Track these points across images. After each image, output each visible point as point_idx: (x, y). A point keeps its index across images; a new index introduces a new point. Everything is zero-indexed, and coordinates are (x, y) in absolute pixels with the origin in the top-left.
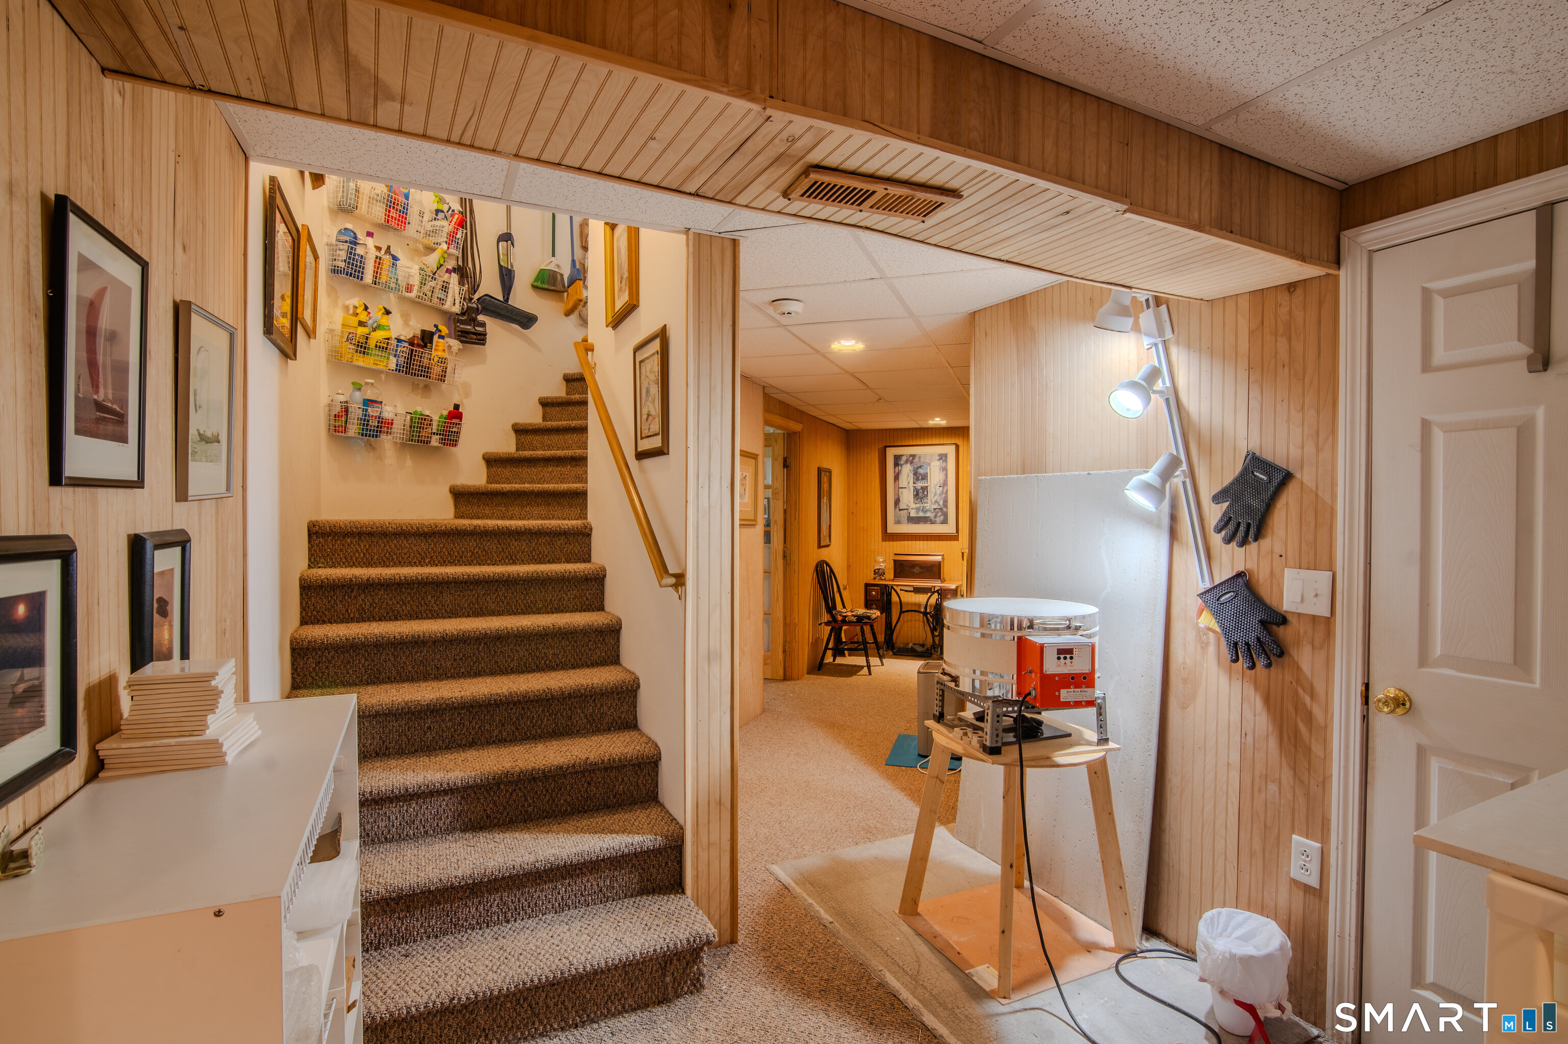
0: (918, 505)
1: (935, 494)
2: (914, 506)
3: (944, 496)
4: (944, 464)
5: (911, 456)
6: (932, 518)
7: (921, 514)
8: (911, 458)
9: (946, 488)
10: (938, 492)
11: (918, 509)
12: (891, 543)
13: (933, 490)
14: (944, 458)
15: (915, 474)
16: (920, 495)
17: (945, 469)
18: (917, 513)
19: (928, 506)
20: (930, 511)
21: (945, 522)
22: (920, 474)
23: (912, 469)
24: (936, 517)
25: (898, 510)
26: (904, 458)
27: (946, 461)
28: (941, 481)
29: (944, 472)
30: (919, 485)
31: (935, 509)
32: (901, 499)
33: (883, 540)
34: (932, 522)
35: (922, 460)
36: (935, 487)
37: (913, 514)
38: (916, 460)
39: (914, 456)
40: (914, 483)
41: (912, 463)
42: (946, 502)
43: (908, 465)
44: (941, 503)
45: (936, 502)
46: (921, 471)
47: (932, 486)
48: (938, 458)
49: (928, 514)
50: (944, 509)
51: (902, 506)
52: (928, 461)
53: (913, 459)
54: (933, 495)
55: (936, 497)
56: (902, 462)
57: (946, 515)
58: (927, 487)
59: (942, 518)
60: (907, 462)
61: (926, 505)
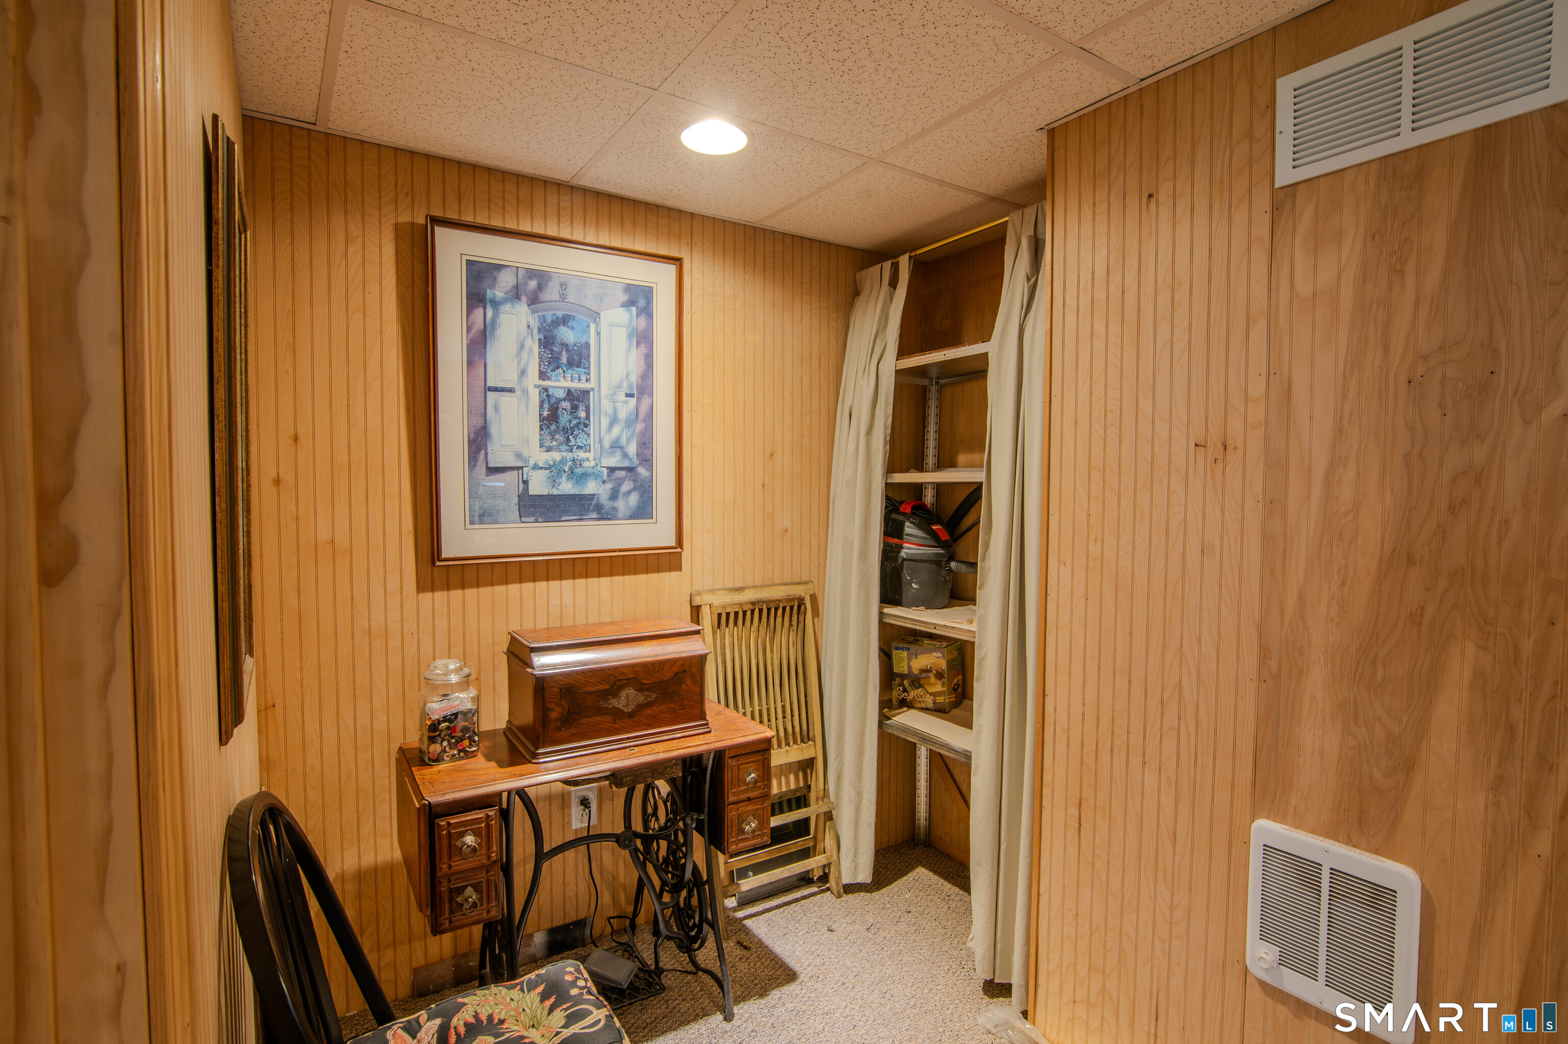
0: (556, 456)
1: (614, 421)
2: (543, 458)
3: (640, 426)
4: (642, 323)
5: (532, 274)
6: (604, 499)
7: (566, 487)
8: (533, 284)
9: (646, 402)
10: (623, 414)
11: (555, 471)
12: (456, 594)
13: (606, 406)
14: (642, 303)
15: (547, 342)
16: (564, 419)
17: (644, 338)
18: (554, 482)
19: (589, 459)
20: (596, 476)
21: (643, 511)
22: (565, 345)
23: (535, 324)
24: (614, 496)
25: (481, 469)
26: (506, 280)
27: (647, 312)
28: (634, 379)
29: (643, 349)
30: (561, 383)
31: (612, 470)
32: (493, 430)
33: (421, 588)
34: (605, 515)
35: (571, 298)
36: (612, 398)
37: (539, 485)
38: (551, 293)
39: (542, 277)
40: (543, 375)
41: (534, 301)
42: (646, 444)
43: (522, 308)
44: (632, 449)
45: (616, 445)
46: (567, 335)
47: (604, 392)
48: (624, 298)
49: (591, 487)
50: (642, 471)
51: (499, 454)
52: (590, 303)
53: (540, 287)
54: (605, 422)
55: (616, 430)
56: (499, 294)
57: (646, 490)
58: (585, 393)
59: (634, 499)
60: (516, 294)
61: (582, 455)
